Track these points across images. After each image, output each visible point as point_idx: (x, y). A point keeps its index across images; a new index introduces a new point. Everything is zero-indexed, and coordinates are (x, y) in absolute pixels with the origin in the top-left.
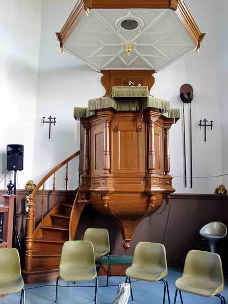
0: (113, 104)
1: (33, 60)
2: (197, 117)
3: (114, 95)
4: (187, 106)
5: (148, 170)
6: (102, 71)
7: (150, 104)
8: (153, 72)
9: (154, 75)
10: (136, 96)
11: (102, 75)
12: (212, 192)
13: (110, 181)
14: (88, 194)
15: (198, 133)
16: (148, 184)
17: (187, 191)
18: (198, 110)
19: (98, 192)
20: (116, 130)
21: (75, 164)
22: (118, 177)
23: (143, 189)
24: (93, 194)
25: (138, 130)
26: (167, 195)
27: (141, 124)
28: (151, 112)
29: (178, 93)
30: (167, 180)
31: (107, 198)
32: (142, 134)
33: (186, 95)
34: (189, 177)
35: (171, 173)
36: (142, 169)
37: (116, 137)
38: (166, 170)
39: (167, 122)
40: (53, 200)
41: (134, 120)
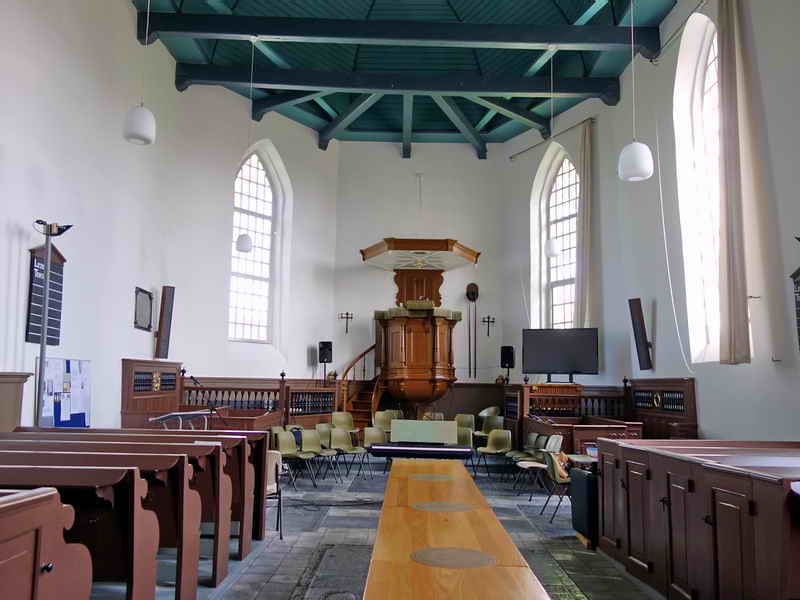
0: (407, 314)
1: (331, 260)
2: (482, 315)
3: (409, 307)
4: (472, 304)
5: (434, 363)
6: (395, 270)
7: (435, 314)
8: (442, 271)
9: (443, 274)
10: (425, 308)
11: (394, 274)
12: (493, 382)
13: (405, 371)
14: (386, 382)
15: (482, 329)
16: (434, 374)
17: (471, 381)
18: (483, 307)
19: (394, 380)
20: (410, 332)
21: (371, 357)
22: (411, 368)
23: (430, 377)
24: (392, 383)
25: (427, 332)
26: (450, 383)
27: (429, 326)
28: (437, 320)
29: (465, 291)
30: (451, 371)
31: (403, 384)
32: (430, 335)
33: (472, 293)
34: (473, 369)
35: (454, 365)
36: (430, 363)
37: (410, 337)
38: (450, 361)
39: (451, 323)
40: (352, 389)
41: (424, 324)
